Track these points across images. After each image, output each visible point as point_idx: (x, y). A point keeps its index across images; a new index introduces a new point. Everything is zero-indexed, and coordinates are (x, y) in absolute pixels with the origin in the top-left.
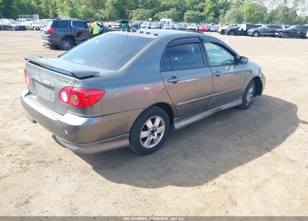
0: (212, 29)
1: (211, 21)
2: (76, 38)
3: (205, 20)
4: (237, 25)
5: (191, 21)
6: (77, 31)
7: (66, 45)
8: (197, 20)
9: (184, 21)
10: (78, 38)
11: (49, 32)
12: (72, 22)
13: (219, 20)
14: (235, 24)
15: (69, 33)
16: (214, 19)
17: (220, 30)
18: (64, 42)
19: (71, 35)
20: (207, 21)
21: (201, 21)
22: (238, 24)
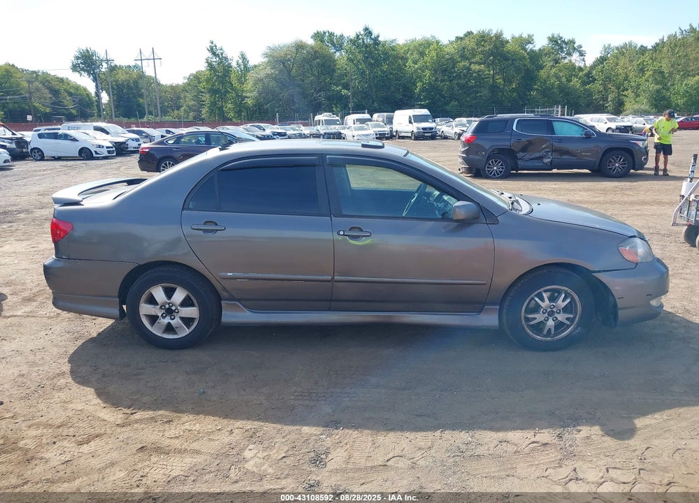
2: (520, 155)
6: (524, 140)
7: (495, 168)
10: (525, 154)
11: (468, 142)
12: (516, 121)
15: (506, 144)
18: (492, 162)
19: (509, 147)
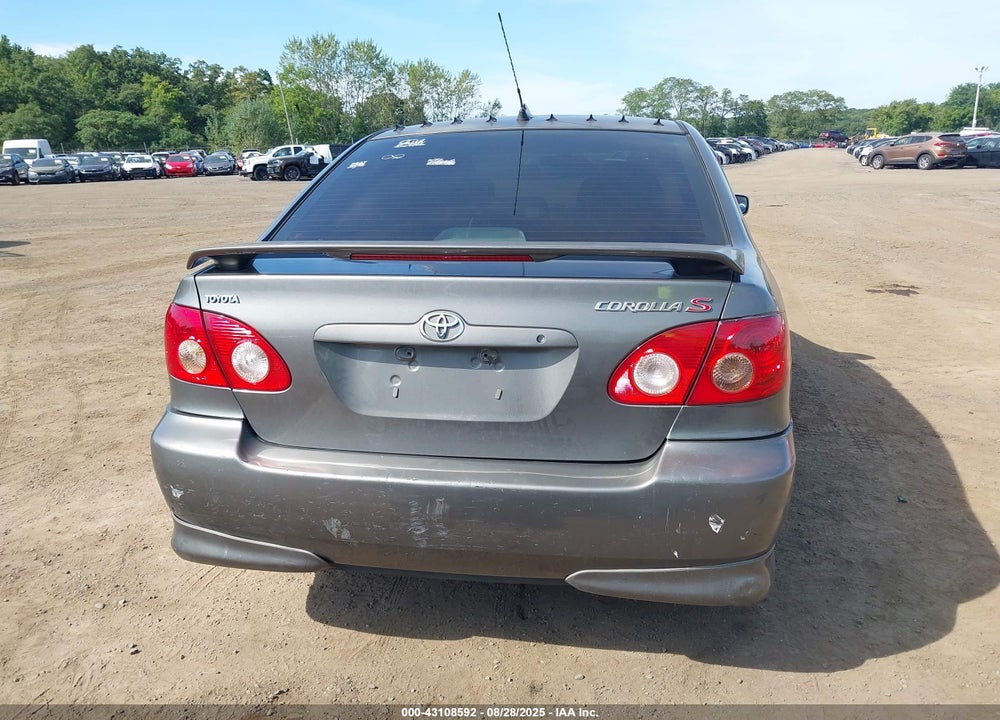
0: (209, 168)
1: (184, 143)
3: (163, 141)
4: (300, 149)
5: (110, 146)
8: (132, 142)
9: (82, 147)
13: (209, 138)
14: (292, 147)
16: (192, 137)
17: (249, 168)
20: (169, 145)
21: (149, 145)
22: (302, 146)
